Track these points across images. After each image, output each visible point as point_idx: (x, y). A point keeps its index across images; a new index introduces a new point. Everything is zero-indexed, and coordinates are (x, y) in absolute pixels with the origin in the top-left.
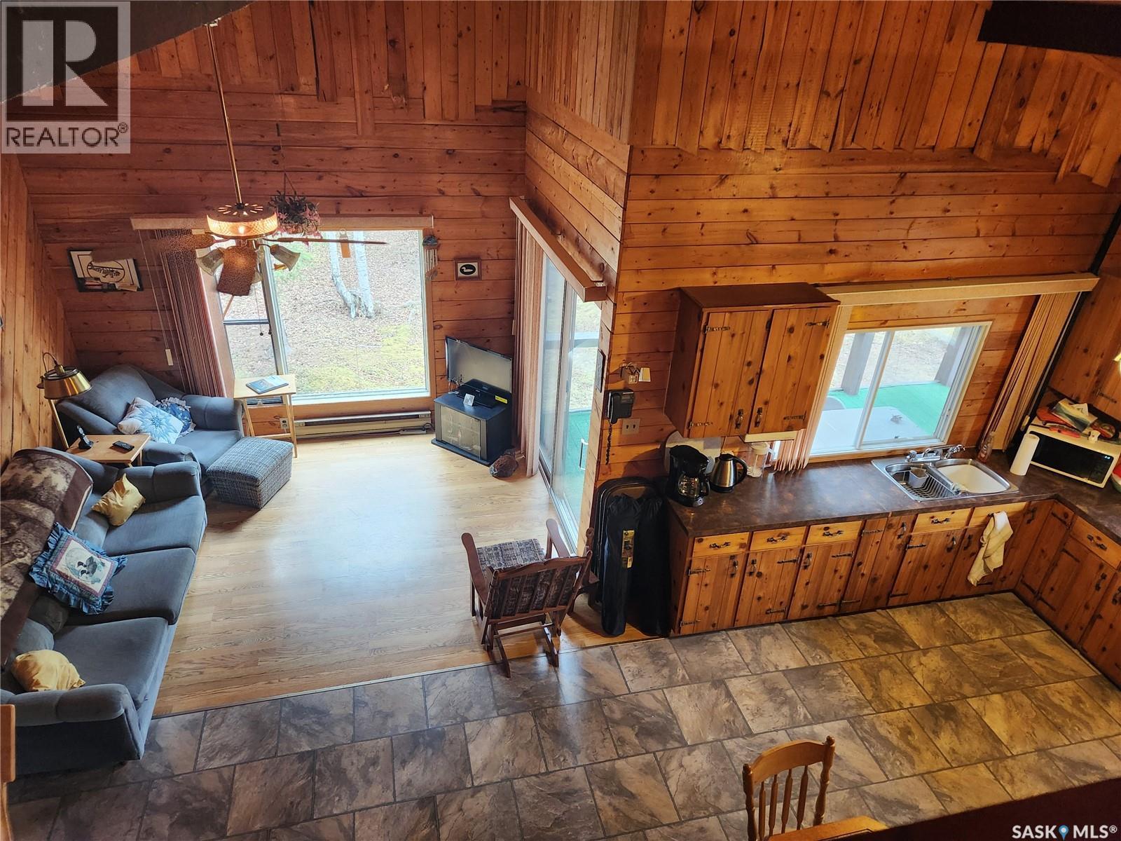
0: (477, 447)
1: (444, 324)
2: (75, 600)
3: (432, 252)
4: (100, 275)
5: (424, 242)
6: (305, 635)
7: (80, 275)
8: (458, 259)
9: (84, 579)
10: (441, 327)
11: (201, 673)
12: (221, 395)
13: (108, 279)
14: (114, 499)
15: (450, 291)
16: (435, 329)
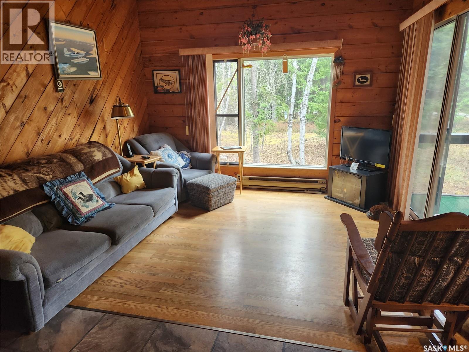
0: (357, 201)
1: (342, 119)
2: (67, 212)
3: (339, 67)
4: (164, 84)
5: (335, 60)
6: (200, 281)
7: (156, 85)
8: (356, 73)
9: (79, 203)
10: (340, 121)
11: (122, 287)
12: (208, 152)
13: (167, 87)
14: (127, 177)
15: (348, 95)
16: (335, 122)
